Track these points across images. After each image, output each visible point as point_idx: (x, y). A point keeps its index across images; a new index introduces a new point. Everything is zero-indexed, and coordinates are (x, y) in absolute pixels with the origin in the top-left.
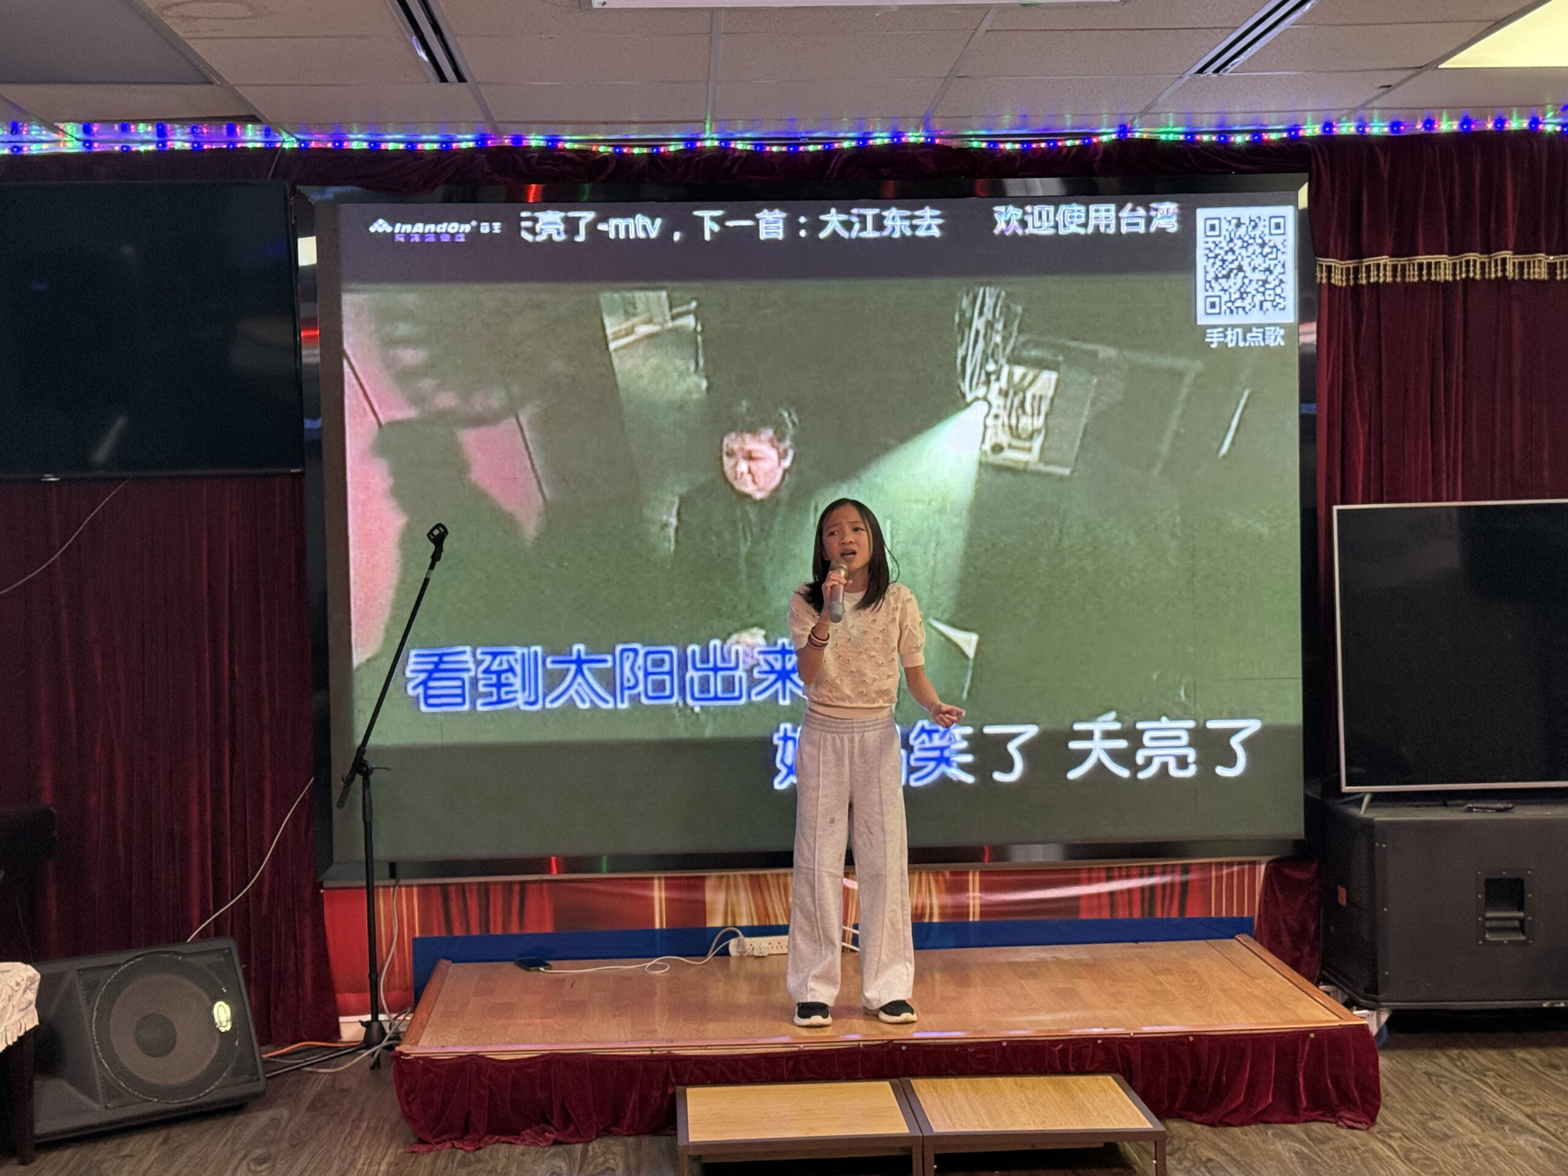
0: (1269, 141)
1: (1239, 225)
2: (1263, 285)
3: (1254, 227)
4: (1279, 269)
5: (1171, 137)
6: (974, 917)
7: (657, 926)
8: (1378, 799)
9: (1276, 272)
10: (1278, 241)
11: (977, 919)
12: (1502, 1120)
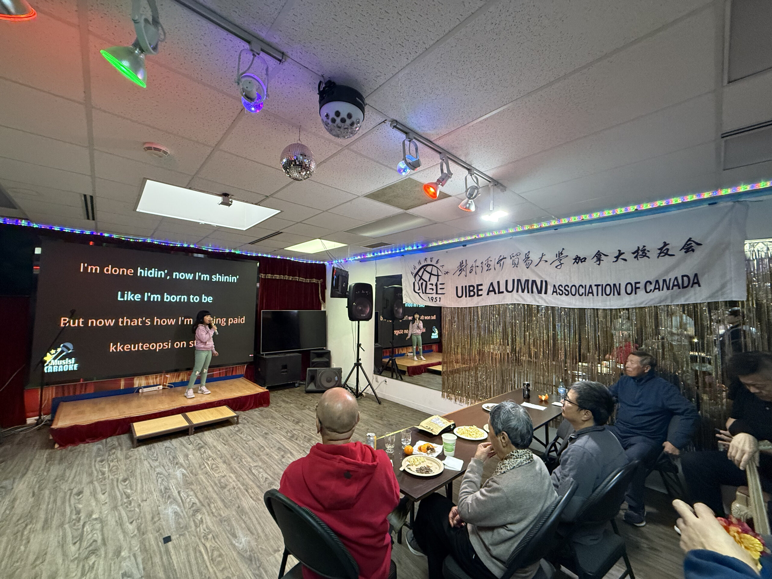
0: (253, 256)
7: (122, 389)
8: (266, 354)
9: (253, 275)
12: (287, 402)
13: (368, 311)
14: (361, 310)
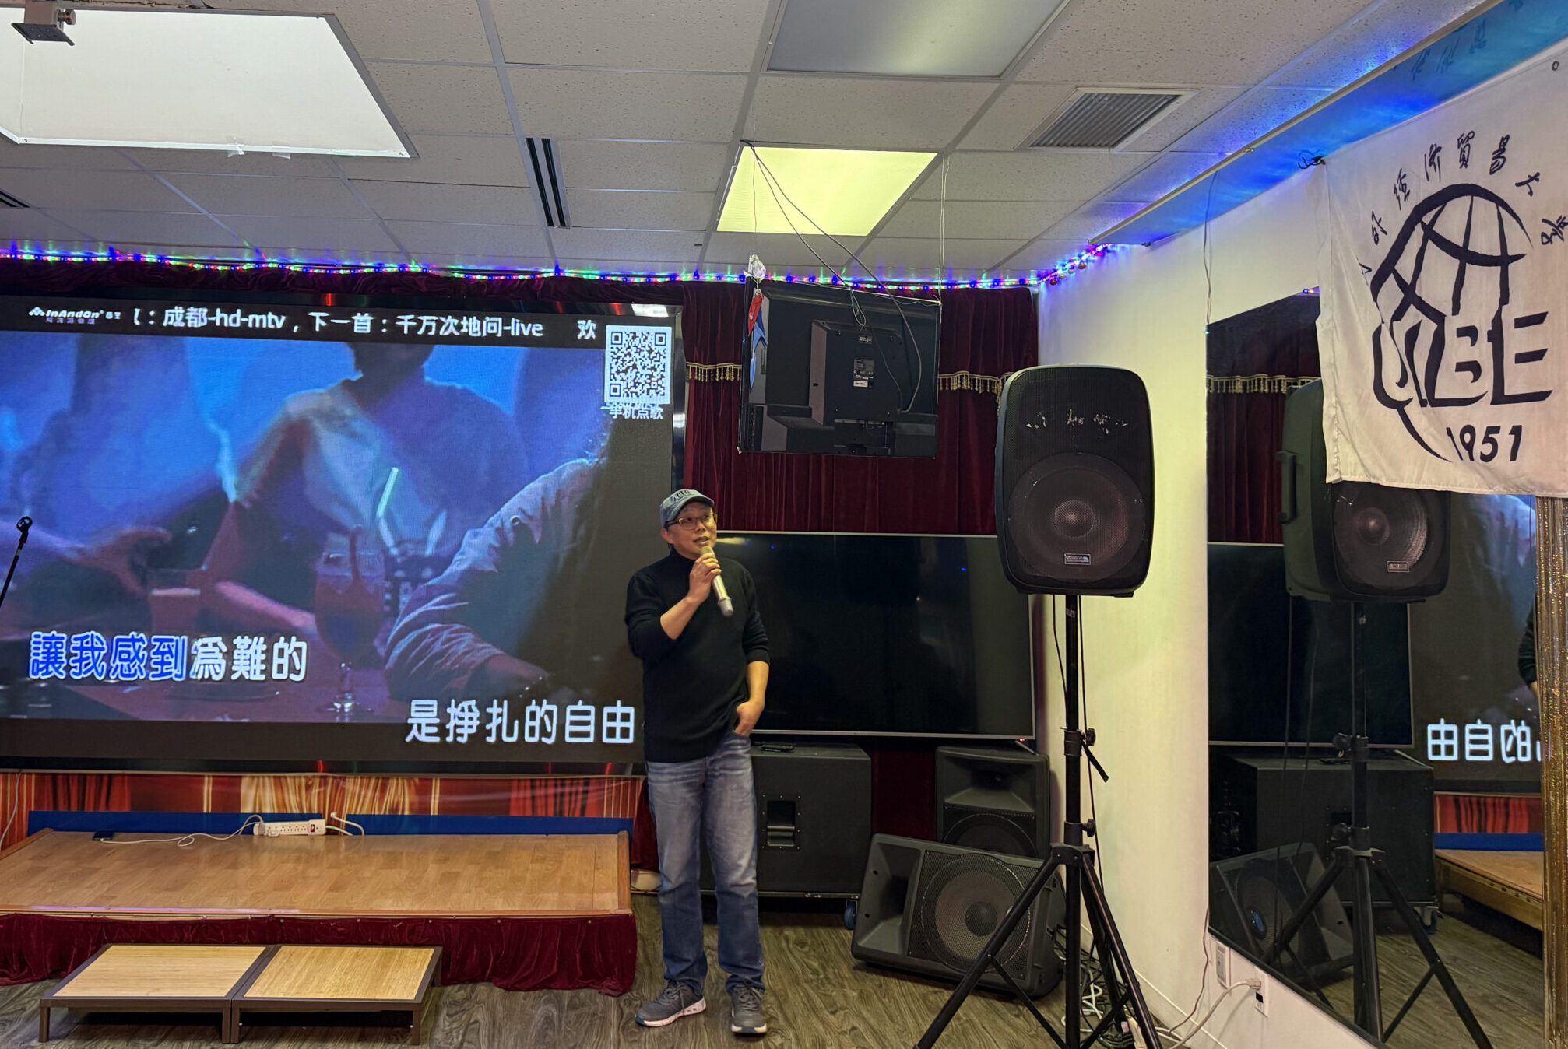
0: (657, 283)
1: (634, 337)
2: (650, 379)
3: (645, 340)
4: (661, 368)
5: (590, 277)
6: (434, 809)
7: (205, 811)
9: (658, 371)
10: (661, 349)
11: (436, 814)
13: (1118, 537)
14: (1079, 528)
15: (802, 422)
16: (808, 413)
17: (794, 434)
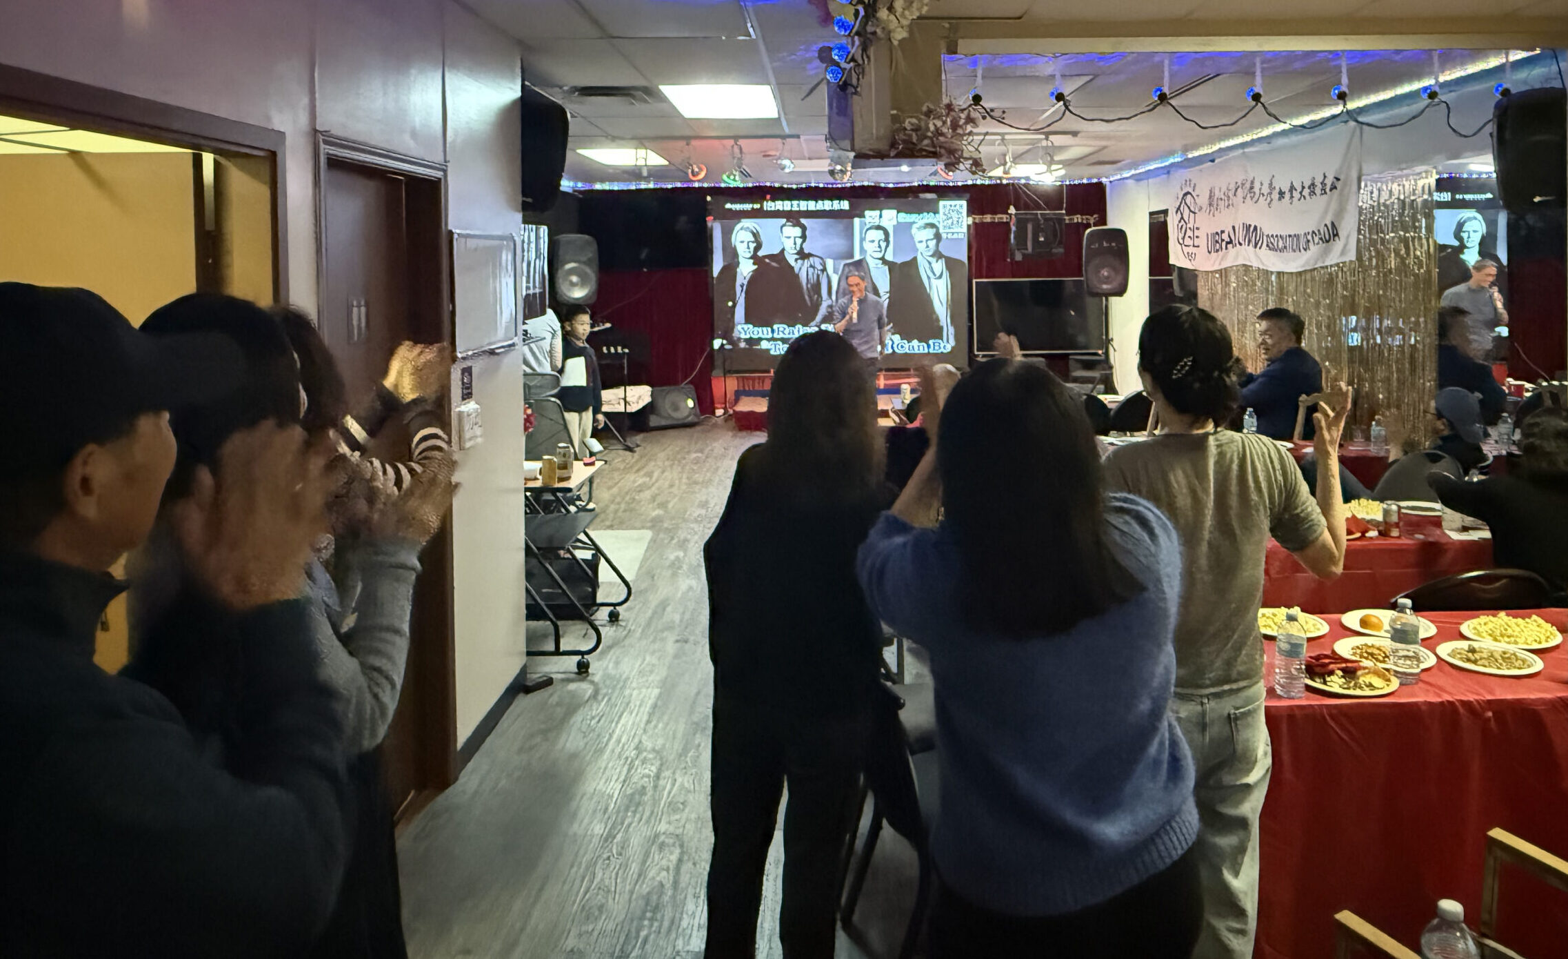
0: (957, 185)
1: (951, 205)
2: (958, 222)
3: (955, 206)
4: (962, 218)
10: (962, 210)
13: (1119, 279)
14: (1108, 278)
15: (1026, 252)
16: (1027, 249)
17: (1024, 255)
